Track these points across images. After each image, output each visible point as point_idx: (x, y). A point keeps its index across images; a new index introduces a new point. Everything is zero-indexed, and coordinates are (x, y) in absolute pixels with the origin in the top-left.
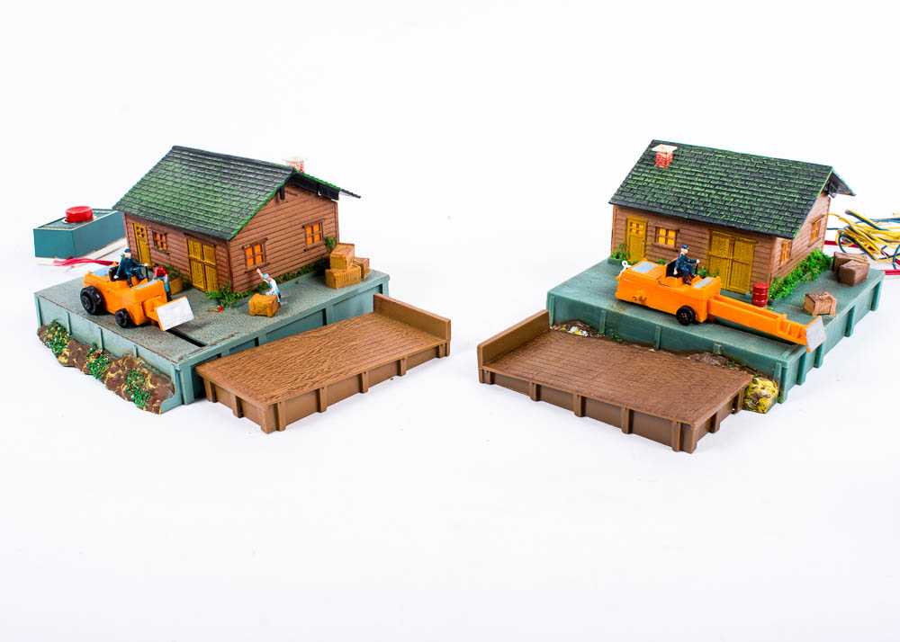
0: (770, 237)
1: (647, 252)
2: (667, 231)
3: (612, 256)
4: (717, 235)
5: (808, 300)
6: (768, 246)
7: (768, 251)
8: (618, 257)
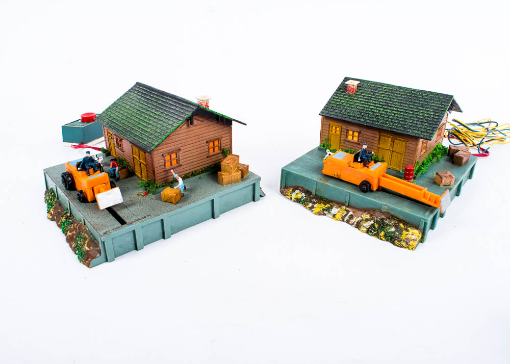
0: (416, 138)
1: (341, 144)
2: (353, 132)
3: (320, 146)
4: (383, 136)
5: (438, 176)
6: (414, 143)
7: (414, 146)
8: (324, 146)
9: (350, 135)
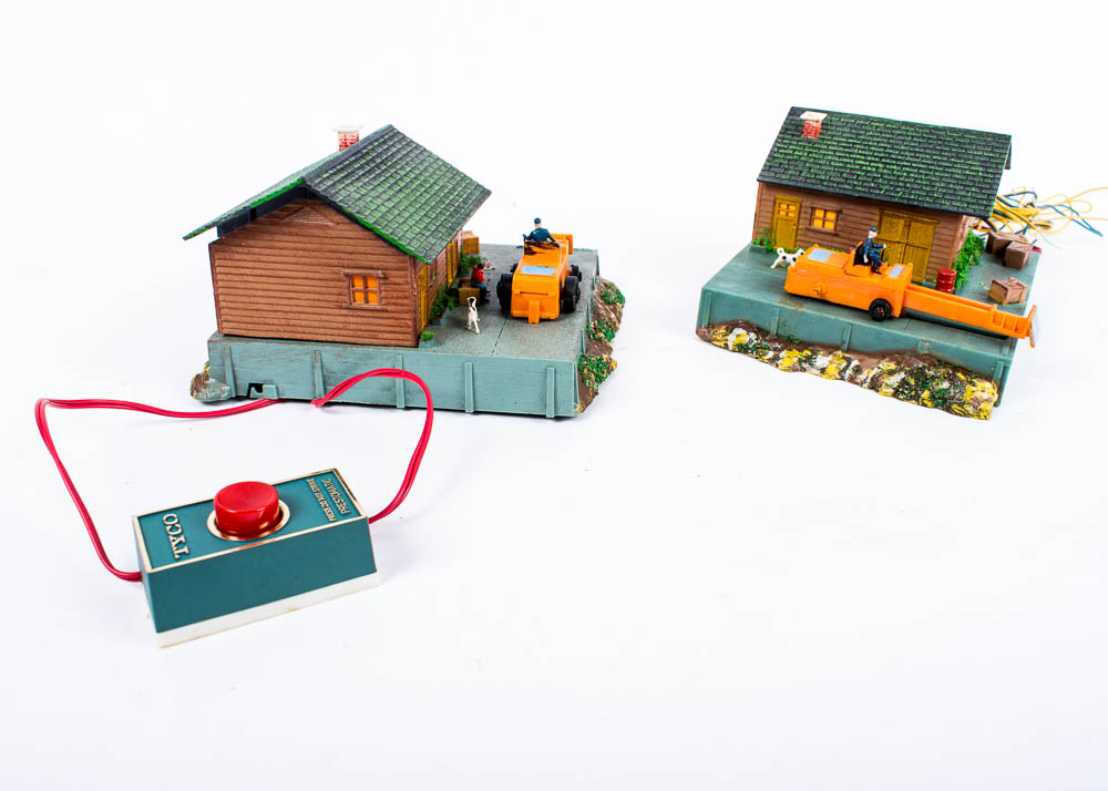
0: (955, 216)
1: (799, 237)
2: (826, 211)
3: (755, 243)
4: (888, 215)
5: (995, 287)
6: (951, 226)
7: (952, 233)
8: (761, 244)
9: (818, 218)
